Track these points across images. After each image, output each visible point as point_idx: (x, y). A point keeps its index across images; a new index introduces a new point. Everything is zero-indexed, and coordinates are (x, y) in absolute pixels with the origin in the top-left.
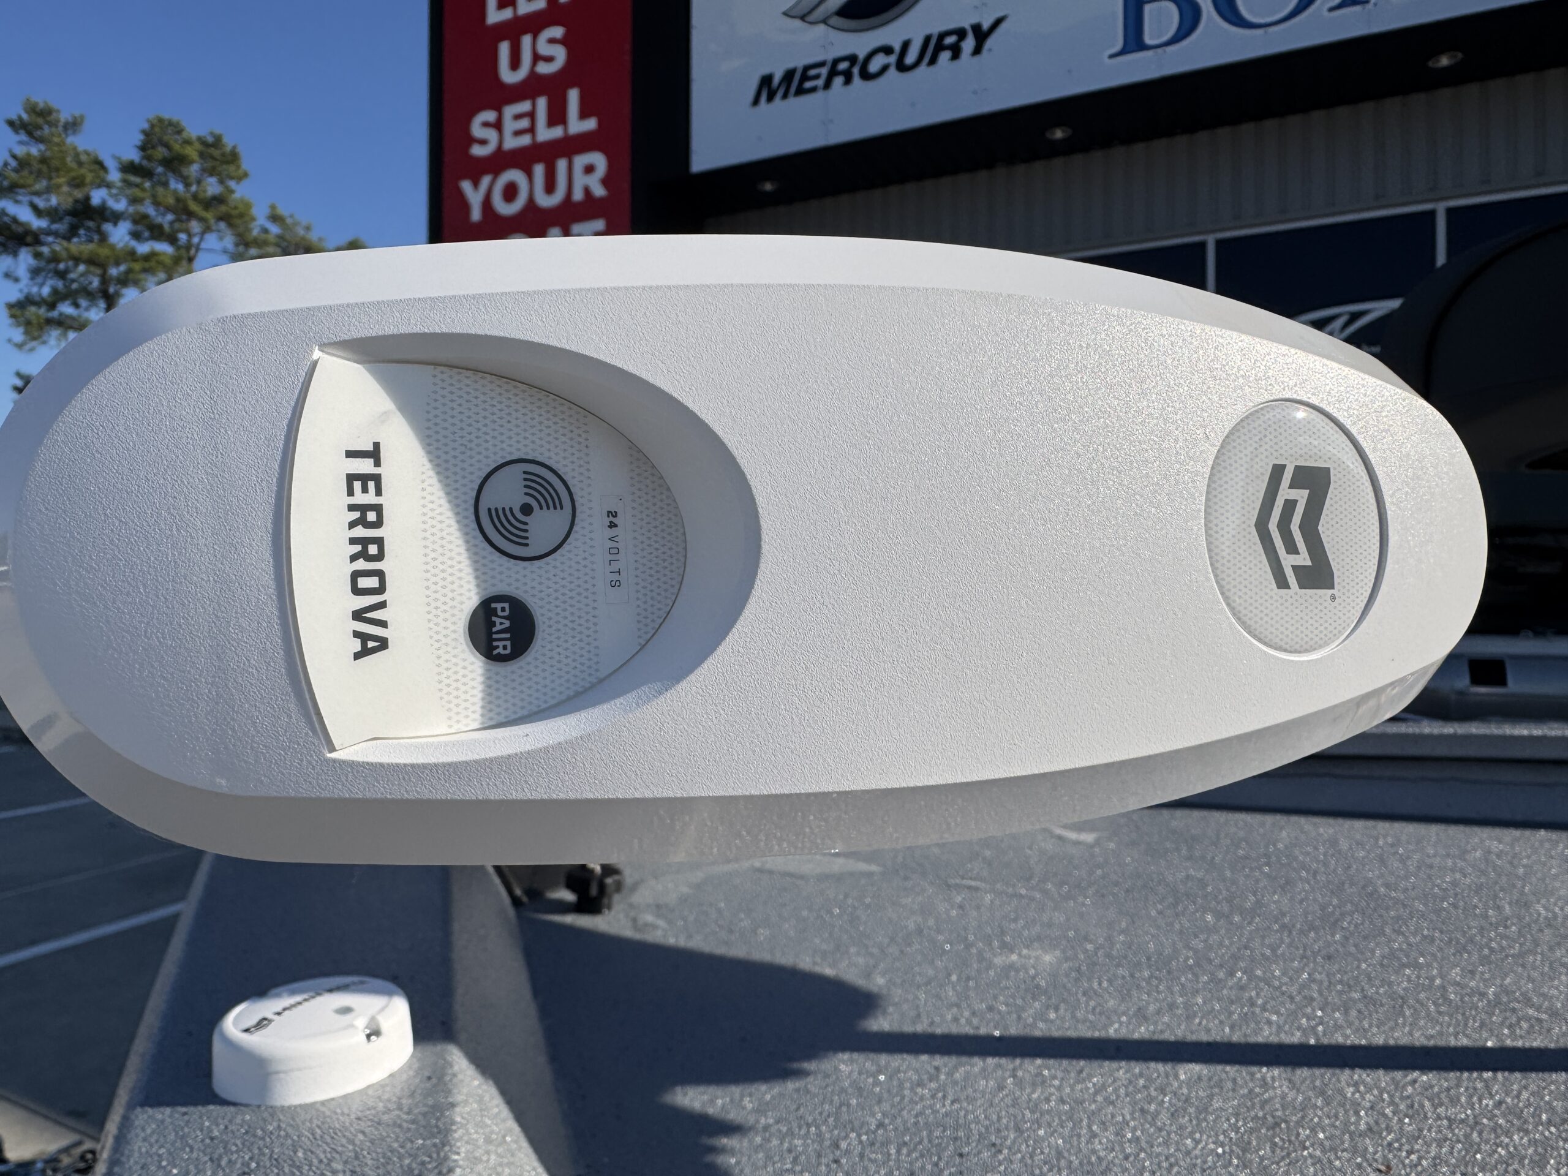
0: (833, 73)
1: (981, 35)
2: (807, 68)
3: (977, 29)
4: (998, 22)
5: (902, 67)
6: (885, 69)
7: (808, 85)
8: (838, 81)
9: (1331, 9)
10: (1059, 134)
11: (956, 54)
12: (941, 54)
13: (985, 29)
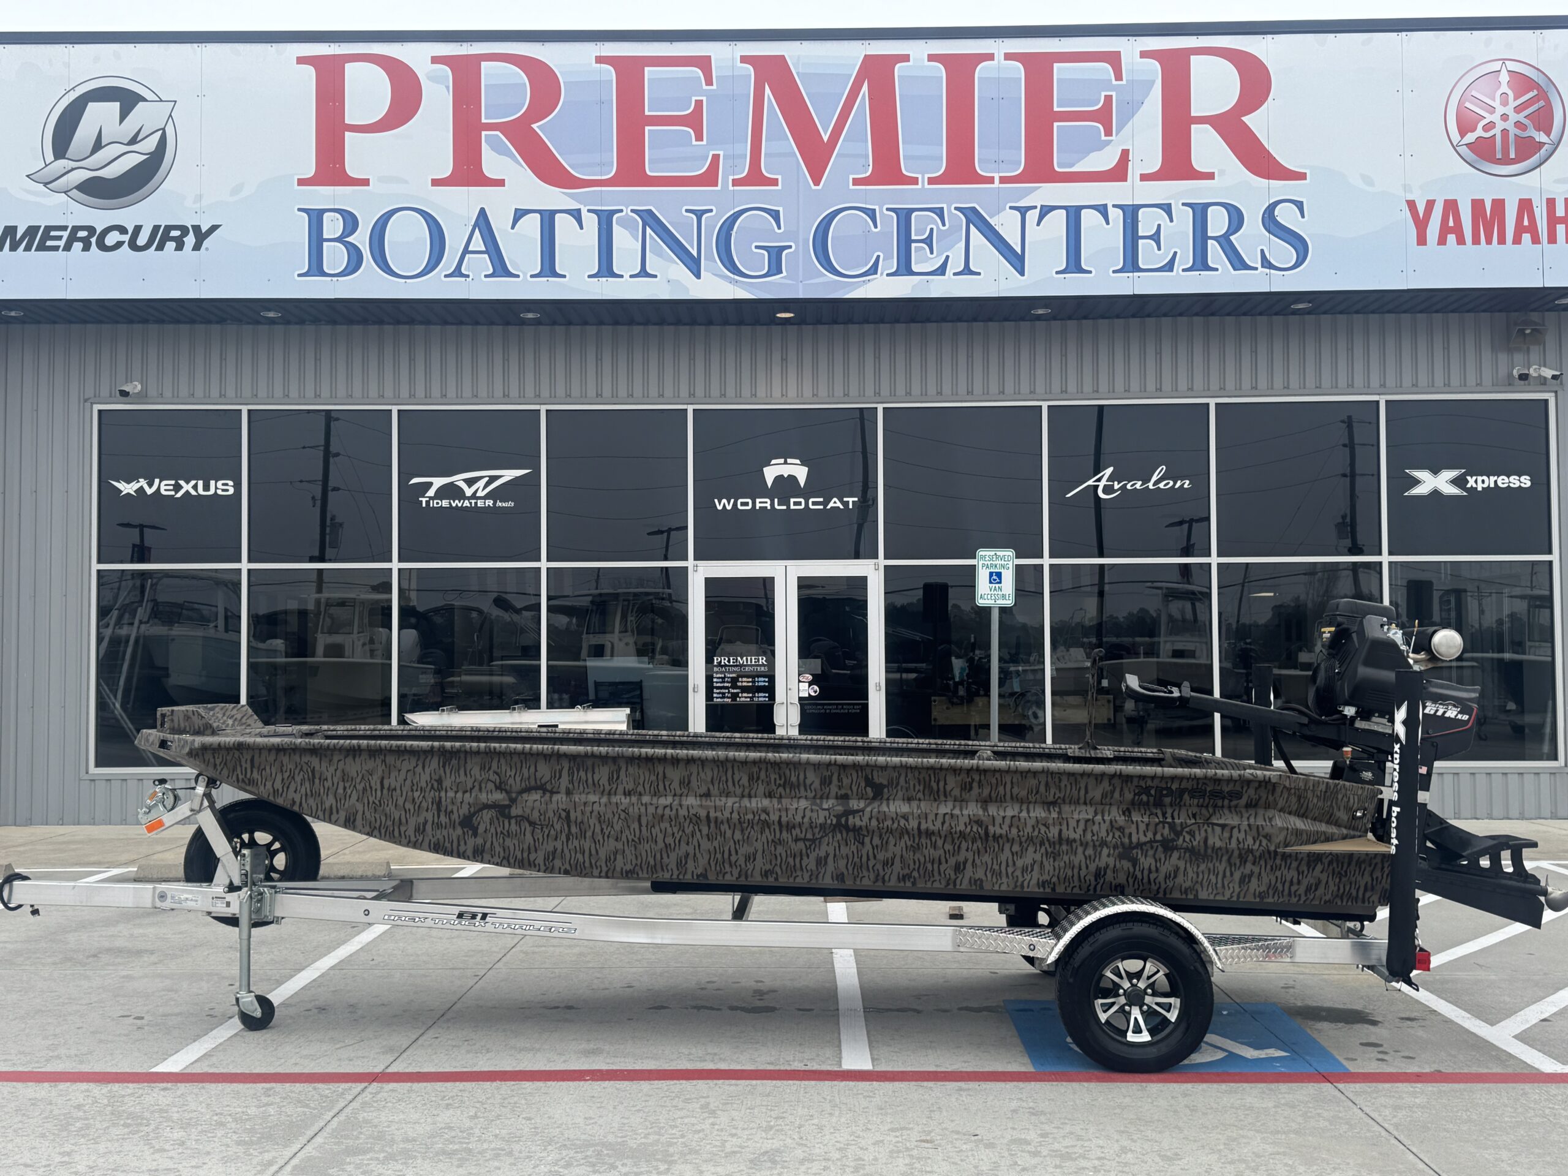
0: (72, 239)
1: (201, 236)
2: (49, 229)
3: (197, 229)
4: (214, 228)
5: (133, 246)
6: (119, 244)
7: (49, 243)
8: (78, 246)
9: (446, 276)
10: (271, 315)
11: (180, 246)
12: (168, 243)
13: (203, 231)
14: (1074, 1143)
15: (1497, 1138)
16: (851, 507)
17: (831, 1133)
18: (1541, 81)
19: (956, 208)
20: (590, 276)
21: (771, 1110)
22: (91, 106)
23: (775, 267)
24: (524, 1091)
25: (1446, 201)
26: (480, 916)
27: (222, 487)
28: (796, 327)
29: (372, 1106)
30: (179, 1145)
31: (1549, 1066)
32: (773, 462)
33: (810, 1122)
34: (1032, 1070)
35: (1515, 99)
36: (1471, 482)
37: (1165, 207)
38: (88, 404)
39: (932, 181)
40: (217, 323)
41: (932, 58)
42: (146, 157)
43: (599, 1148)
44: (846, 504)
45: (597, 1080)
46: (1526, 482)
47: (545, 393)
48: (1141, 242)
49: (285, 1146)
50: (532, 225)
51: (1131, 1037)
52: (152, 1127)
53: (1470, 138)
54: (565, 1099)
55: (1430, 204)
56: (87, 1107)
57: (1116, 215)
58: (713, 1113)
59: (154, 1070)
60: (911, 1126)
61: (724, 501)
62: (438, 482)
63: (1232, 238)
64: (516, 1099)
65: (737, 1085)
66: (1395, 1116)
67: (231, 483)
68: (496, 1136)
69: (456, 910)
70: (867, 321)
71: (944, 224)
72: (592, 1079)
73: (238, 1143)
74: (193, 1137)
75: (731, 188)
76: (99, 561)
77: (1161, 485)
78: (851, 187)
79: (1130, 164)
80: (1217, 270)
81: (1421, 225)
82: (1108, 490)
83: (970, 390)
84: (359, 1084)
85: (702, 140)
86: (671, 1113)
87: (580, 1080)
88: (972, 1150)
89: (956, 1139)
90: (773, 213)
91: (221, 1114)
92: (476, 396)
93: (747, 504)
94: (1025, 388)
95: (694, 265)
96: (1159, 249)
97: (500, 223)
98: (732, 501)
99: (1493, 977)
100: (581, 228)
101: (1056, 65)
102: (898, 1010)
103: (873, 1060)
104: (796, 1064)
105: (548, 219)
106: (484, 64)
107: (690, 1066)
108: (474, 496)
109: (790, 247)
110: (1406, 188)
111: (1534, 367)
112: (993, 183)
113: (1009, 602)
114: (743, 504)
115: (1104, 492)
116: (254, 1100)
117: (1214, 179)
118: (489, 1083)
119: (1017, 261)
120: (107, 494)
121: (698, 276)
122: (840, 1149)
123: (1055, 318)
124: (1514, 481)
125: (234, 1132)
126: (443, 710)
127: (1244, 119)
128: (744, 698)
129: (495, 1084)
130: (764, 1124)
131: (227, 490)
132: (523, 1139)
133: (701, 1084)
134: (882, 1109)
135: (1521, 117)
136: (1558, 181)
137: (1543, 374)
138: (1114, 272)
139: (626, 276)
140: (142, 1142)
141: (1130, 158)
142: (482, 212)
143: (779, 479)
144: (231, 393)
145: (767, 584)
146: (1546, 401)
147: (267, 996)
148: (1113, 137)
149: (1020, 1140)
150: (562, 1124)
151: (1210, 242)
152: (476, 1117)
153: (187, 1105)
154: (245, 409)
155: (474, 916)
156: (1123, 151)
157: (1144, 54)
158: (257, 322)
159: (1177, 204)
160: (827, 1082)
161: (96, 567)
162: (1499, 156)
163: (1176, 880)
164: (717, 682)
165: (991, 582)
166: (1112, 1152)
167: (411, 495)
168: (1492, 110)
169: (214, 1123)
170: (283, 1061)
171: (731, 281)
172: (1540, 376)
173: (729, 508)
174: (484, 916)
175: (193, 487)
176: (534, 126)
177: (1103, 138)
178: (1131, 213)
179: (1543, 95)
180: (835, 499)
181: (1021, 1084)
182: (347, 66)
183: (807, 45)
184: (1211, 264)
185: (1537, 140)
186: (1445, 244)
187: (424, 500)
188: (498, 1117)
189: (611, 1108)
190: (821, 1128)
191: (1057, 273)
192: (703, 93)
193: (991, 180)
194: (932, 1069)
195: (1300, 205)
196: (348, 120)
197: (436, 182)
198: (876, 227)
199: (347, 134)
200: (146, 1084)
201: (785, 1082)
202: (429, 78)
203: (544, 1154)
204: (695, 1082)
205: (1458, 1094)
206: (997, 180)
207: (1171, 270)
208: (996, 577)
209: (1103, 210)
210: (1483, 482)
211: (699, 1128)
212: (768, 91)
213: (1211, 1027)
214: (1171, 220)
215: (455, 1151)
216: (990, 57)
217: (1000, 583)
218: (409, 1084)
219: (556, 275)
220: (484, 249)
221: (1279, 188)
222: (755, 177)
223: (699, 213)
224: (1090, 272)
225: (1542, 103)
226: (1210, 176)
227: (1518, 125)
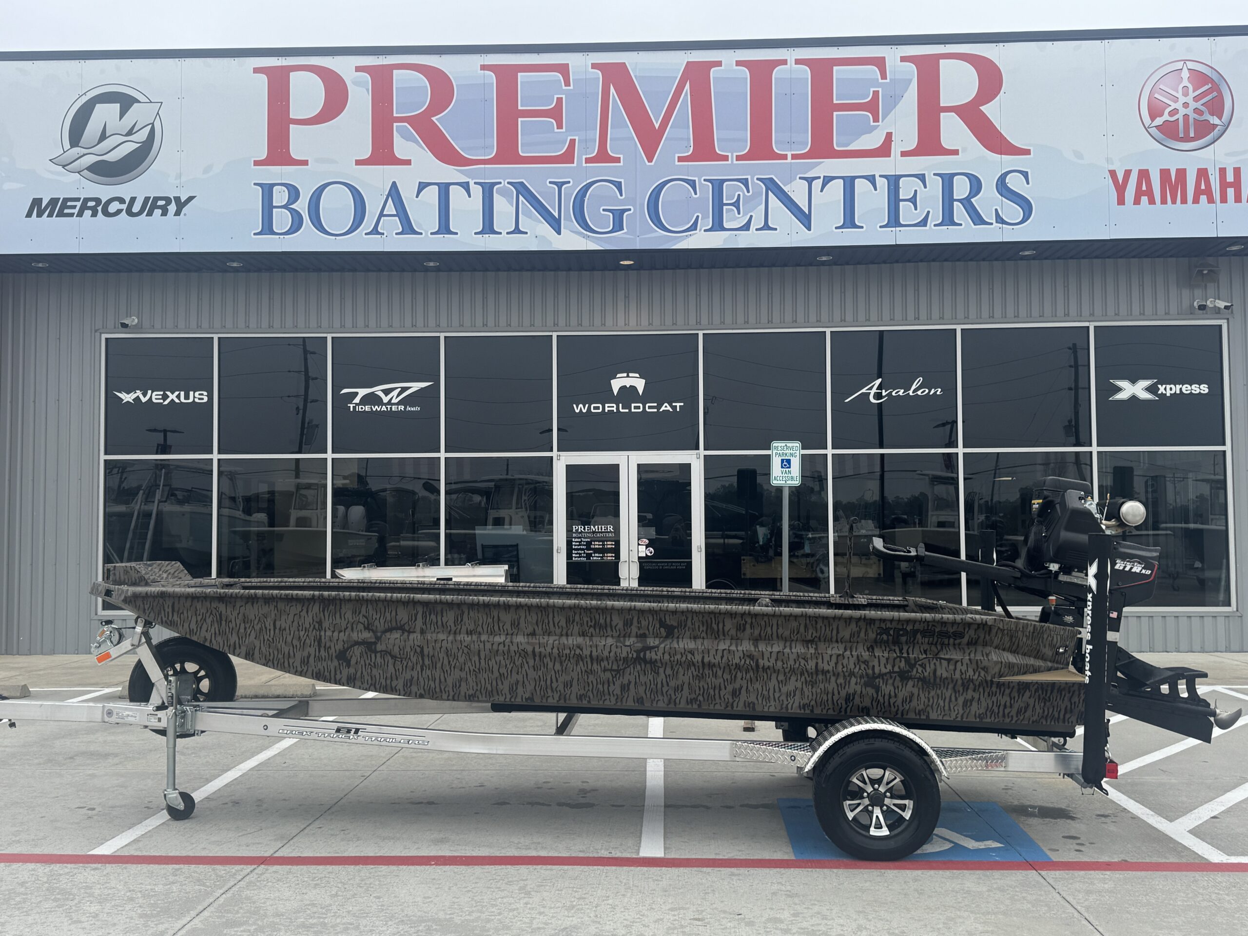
0: (84, 207)
1: (181, 205)
2: (66, 200)
3: (177, 199)
4: (191, 199)
5: (130, 213)
6: (119, 212)
7: (66, 211)
8: (88, 213)
9: (366, 234)
10: (235, 265)
11: (165, 213)
12: (156, 210)
13: (183, 200)
14: (820, 922)
15: (1170, 920)
16: (678, 410)
17: (622, 912)
18: (1215, 77)
19: (758, 179)
20: (476, 233)
21: (576, 892)
22: (98, 106)
23: (618, 226)
24: (380, 873)
25: (1140, 171)
26: (354, 730)
27: (198, 397)
28: (635, 272)
29: (256, 885)
30: (94, 917)
31: (1216, 856)
32: (618, 375)
33: (605, 902)
34: (793, 858)
35: (1194, 91)
36: (1162, 389)
37: (921, 177)
38: (98, 334)
39: (739, 158)
40: (196, 271)
41: (739, 63)
42: (139, 145)
43: (430, 924)
44: (674, 408)
45: (440, 865)
46: (1204, 389)
47: (444, 323)
48: (901, 204)
49: (178, 919)
50: (432, 195)
51: (873, 832)
52: (76, 901)
53: (1159, 121)
54: (411, 881)
55: (1128, 173)
56: (29, 884)
57: (882, 183)
58: (528, 893)
59: (91, 853)
60: (687, 906)
61: (581, 406)
62: (362, 392)
63: (973, 200)
64: (372, 880)
65: (551, 870)
66: (1086, 900)
67: (205, 393)
68: (349, 912)
69: (335, 726)
70: (689, 267)
71: (748, 192)
72: (436, 864)
73: (141, 916)
74: (106, 910)
75: (584, 165)
76: (106, 453)
77: (919, 393)
78: (677, 163)
79: (893, 143)
80: (961, 225)
81: (1121, 190)
82: (878, 396)
83: (770, 319)
84: (249, 866)
85: (562, 128)
86: (494, 894)
87: (426, 865)
88: (735, 928)
89: (723, 918)
90: (617, 184)
91: (133, 891)
92: (391, 326)
93: (598, 408)
94: (813, 318)
95: (556, 224)
96: (916, 209)
97: (407, 193)
98: (587, 405)
99: (1173, 781)
100: (470, 196)
101: (835, 68)
102: (692, 807)
103: (665, 848)
104: (603, 851)
105: (444, 189)
106: (395, 72)
107: (516, 853)
108: (389, 403)
109: (630, 210)
110: (1108, 160)
111: (1210, 300)
112: (787, 159)
113: (797, 482)
114: (595, 408)
115: (874, 398)
116: (164, 879)
117: (958, 154)
118: (352, 866)
119: (805, 219)
120: (112, 401)
121: (559, 233)
122: (626, 926)
123: (836, 264)
124: (1196, 389)
125: (140, 907)
126: (364, 567)
127: (983, 108)
128: (596, 557)
129: (358, 867)
130: (568, 904)
131: (203, 399)
132: (370, 915)
133: (523, 869)
134: (666, 891)
135: (1198, 105)
136: (1227, 155)
137: (1217, 305)
138: (881, 227)
139: (504, 233)
140: (64, 915)
141: (893, 139)
142: (394, 184)
143: (623, 388)
144: (205, 325)
145: (614, 469)
146: (1220, 326)
147: (192, 795)
148: (880, 123)
149: (776, 918)
150: (404, 903)
151: (955, 203)
152: (336, 895)
153: (108, 883)
154: (216, 337)
155: (349, 731)
156: (887, 133)
157: (903, 59)
158: (226, 270)
159: (929, 175)
160: (625, 868)
161: (103, 457)
162: (1181, 135)
163: (911, 704)
164: (575, 545)
165: (782, 467)
166: (850, 930)
167: (341, 402)
168: (1176, 99)
169: (126, 898)
170: (194, 846)
171: (584, 236)
172: (1215, 306)
173: (584, 411)
174: (357, 731)
175: (177, 397)
176: (434, 119)
177: (872, 124)
178: (894, 182)
179: (1216, 87)
180: (666, 404)
181: (783, 870)
182: (291, 74)
183: (642, 54)
184: (956, 220)
185: (1212, 122)
186: (1139, 204)
187: (352, 406)
188: (354, 896)
189: (446, 889)
190: (613, 907)
191: (836, 228)
192: (563, 92)
193: (785, 157)
194: (712, 856)
195: (1025, 175)
196: (291, 116)
197: (358, 163)
198: (696, 194)
199: (291, 126)
200: (81, 865)
201: (591, 867)
202: (356, 83)
203: (385, 928)
204: (518, 867)
205: (1140, 881)
206: (789, 157)
207: (925, 225)
208: (786, 463)
209: (872, 179)
210: (1171, 389)
211: (515, 907)
212: (612, 90)
213: (938, 824)
214: (925, 187)
215: (312, 924)
216: (784, 62)
217: (790, 467)
218: (289, 867)
219: (450, 232)
220: (395, 213)
221: (1009, 162)
222: (603, 156)
223: (560, 184)
224: (862, 227)
225: (1215, 94)
226: (955, 152)
227: (1196, 110)
